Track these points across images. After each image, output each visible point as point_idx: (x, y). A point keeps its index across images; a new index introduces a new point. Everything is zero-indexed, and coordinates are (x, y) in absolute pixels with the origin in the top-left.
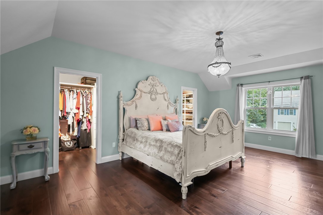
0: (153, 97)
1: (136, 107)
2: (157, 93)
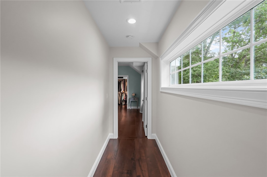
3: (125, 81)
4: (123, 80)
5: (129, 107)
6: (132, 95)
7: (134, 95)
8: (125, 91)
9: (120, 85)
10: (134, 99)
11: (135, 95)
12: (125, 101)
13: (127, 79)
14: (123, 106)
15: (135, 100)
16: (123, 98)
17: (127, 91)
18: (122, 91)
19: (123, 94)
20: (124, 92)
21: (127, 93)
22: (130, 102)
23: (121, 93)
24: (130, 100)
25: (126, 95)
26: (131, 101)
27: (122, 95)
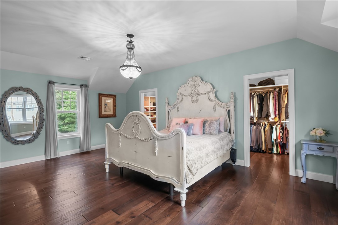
0: (195, 98)
1: (178, 110)
2: (198, 94)
3: (280, 92)
4: (275, 89)
5: (296, 172)
6: (312, 133)
7: (323, 135)
8: (279, 118)
9: (264, 103)
10: (321, 149)
11: (327, 133)
12: (280, 146)
13: (287, 86)
14: (275, 157)
15: (326, 155)
16: (274, 137)
17: (287, 116)
18: (272, 119)
19: (274, 127)
20: (277, 120)
21: (291, 124)
22: (303, 157)
23: (268, 123)
24: (303, 152)
25: (285, 130)
26: (307, 156)
27: (272, 128)
